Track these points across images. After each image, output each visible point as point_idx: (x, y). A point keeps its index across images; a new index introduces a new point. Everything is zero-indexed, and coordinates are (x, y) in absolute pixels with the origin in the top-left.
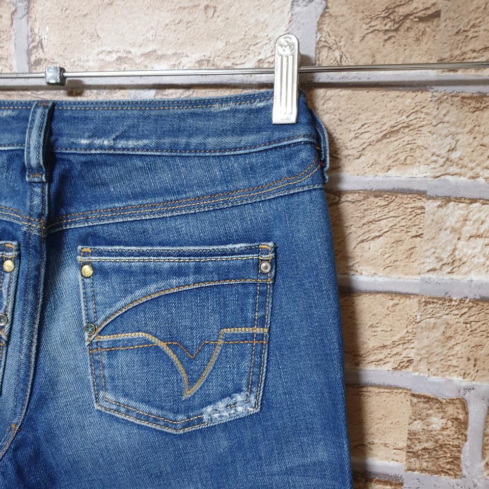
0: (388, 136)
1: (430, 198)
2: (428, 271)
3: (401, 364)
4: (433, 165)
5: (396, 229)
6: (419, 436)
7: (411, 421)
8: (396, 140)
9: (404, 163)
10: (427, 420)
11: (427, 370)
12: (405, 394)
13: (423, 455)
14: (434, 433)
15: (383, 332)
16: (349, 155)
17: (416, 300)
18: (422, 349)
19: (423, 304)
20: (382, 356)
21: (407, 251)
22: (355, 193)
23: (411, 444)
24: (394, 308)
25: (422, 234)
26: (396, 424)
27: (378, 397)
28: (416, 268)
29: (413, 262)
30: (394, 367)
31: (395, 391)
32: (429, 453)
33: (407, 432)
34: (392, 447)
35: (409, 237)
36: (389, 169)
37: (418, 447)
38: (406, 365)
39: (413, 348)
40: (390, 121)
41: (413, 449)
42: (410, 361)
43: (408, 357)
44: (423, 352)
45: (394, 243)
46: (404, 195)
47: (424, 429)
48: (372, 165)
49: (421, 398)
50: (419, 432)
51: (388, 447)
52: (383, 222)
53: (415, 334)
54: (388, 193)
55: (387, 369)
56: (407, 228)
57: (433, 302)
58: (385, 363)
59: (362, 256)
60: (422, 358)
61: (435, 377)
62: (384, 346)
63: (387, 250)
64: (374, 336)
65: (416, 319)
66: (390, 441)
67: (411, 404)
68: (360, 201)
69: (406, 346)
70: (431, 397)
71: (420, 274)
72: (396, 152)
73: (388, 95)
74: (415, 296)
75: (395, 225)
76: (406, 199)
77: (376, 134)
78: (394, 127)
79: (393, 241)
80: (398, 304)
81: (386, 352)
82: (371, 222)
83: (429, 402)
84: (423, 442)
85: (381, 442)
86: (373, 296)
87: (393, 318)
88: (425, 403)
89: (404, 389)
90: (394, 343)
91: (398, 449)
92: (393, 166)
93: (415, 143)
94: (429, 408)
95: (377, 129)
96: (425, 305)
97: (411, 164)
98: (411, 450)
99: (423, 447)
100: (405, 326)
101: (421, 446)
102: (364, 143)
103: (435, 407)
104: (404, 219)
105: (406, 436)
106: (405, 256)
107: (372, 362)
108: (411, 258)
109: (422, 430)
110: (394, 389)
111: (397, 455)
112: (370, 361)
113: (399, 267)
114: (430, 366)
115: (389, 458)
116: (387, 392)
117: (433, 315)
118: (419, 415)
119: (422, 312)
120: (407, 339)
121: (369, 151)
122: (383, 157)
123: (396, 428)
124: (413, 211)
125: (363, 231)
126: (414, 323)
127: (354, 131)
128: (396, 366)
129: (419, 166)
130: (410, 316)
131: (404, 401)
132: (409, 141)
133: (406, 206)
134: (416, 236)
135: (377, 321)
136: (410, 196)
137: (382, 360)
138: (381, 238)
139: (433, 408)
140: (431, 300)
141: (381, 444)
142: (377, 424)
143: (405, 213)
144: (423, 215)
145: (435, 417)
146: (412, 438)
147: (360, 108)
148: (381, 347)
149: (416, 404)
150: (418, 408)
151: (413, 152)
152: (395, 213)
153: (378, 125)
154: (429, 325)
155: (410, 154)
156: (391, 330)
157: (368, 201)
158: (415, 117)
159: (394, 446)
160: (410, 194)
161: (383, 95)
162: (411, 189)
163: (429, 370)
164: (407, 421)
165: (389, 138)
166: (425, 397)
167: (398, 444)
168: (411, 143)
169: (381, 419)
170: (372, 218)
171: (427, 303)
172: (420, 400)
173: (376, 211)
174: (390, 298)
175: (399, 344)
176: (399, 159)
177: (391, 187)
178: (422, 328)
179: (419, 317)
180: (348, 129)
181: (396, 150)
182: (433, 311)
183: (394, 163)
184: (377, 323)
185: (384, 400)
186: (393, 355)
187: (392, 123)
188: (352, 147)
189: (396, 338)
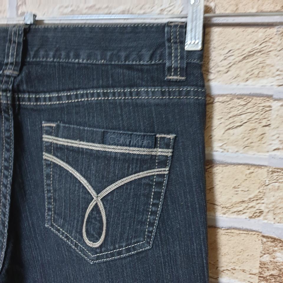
0: (246, 58)
1: (275, 100)
2: (275, 150)
3: (255, 214)
4: (278, 77)
5: (252, 121)
6: (268, 266)
7: (262, 254)
8: (252, 61)
9: (257, 76)
10: (273, 254)
11: (273, 219)
12: (258, 235)
13: (270, 279)
14: (278, 264)
15: (243, 192)
16: (219, 71)
17: (266, 169)
18: (269, 204)
19: (271, 172)
20: (241, 208)
21: (260, 136)
22: (224, 96)
23: (262, 271)
24: (250, 175)
25: (270, 124)
26: (251, 256)
27: (239, 237)
28: (265, 148)
29: (264, 143)
30: (250, 216)
31: (251, 233)
32: (275, 278)
33: (259, 262)
34: (248, 273)
35: (261, 126)
36: (247, 80)
37: (267, 274)
38: (258, 215)
39: (263, 203)
40: (248, 48)
41: (263, 275)
42: (261, 212)
43: (260, 210)
44: (270, 206)
45: (250, 130)
46: (258, 97)
47: (271, 261)
48: (236, 78)
49: (269, 239)
50: (267, 263)
51: (246, 272)
52: (243, 116)
53: (265, 193)
54: (247, 96)
55: (245, 217)
56: (260, 120)
57: (278, 172)
58: (243, 213)
59: (228, 139)
60: (270, 210)
61: (279, 224)
62: (243, 202)
63: (246, 135)
64: (237, 194)
65: (265, 183)
66: (247, 268)
67: (262, 242)
68: (228, 102)
69: (258, 201)
70: (276, 238)
71: (268, 152)
72: (252, 69)
73: (247, 31)
74: (265, 167)
75: (251, 118)
76: (258, 100)
77: (238, 57)
78: (251, 52)
79: (250, 129)
80: (253, 172)
81: (244, 205)
82: (235, 116)
83: (275, 241)
84: (270, 270)
85: (240, 268)
86: (236, 167)
87: (249, 182)
88: (272, 242)
89: (257, 232)
90: (250, 199)
91: (253, 274)
92: (250, 78)
93: (264, 63)
94: (275, 245)
95: (239, 54)
96: (272, 174)
97: (262, 77)
98: (262, 275)
99: (270, 274)
100: (257, 187)
101: (269, 273)
102: (230, 63)
103: (279, 245)
104: (257, 114)
105: (258, 265)
106: (258, 139)
107: (235, 212)
108: (262, 141)
109: (270, 262)
110: (250, 232)
111: (252, 278)
112: (233, 211)
113: (253, 147)
114: (275, 216)
115: (246, 280)
116: (245, 234)
117: (278, 180)
118: (267, 251)
119: (270, 179)
120: (259, 196)
121: (234, 68)
122: (243, 72)
123: (251, 259)
124: (263, 109)
125: (229, 122)
126: (264, 186)
127: (224, 55)
128: (251, 216)
129: (268, 78)
130: (262, 181)
131: (257, 240)
132: (261, 61)
133: (259, 105)
134: (266, 126)
135: (238, 184)
136: (262, 98)
137: (241, 211)
138: (242, 127)
139: (278, 246)
140: (276, 170)
141: (241, 270)
142: (237, 256)
143: (258, 110)
144: (270, 111)
145: (279, 253)
146: (262, 266)
147: (228, 40)
148: (241, 202)
149: (265, 242)
150: (266, 245)
151: (264, 69)
152: (251, 110)
153: (240, 51)
154: (275, 187)
155: (262, 70)
156: (248, 190)
157: (233, 102)
158: (265, 45)
159: (249, 272)
160: (262, 97)
161: (243, 31)
162: (262, 93)
163: (274, 219)
164: (259, 254)
165: (247, 59)
166: (272, 238)
167: (253, 271)
168: (262, 63)
169: (241, 252)
170: (235, 113)
171: (273, 172)
172: (268, 240)
173: (238, 108)
174: (247, 168)
175: (253, 200)
176: (253, 74)
177: (248, 92)
178: (270, 190)
179: (267, 182)
180: (219, 53)
181: (252, 67)
182: (277, 178)
183: (251, 76)
184: (239, 186)
185: (242, 239)
186: (250, 208)
187: (249, 49)
188: (222, 65)
189: (251, 196)
